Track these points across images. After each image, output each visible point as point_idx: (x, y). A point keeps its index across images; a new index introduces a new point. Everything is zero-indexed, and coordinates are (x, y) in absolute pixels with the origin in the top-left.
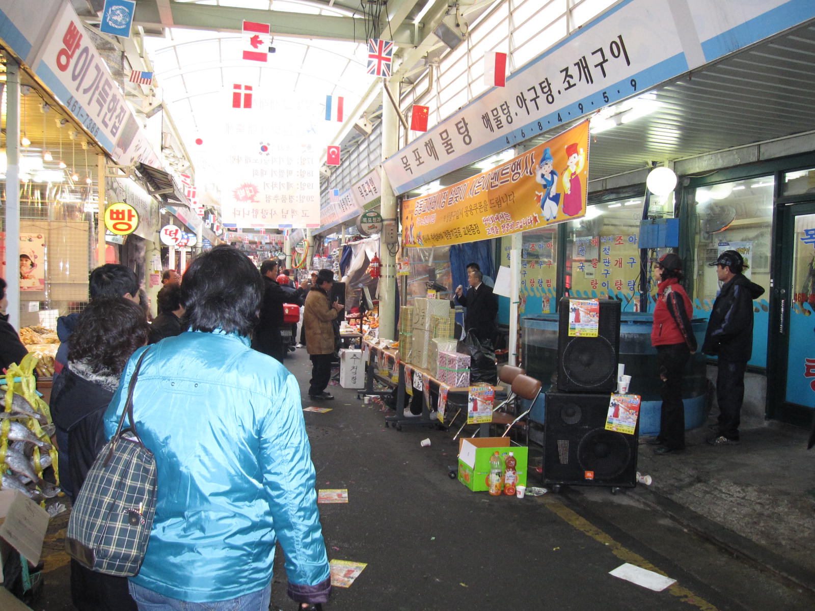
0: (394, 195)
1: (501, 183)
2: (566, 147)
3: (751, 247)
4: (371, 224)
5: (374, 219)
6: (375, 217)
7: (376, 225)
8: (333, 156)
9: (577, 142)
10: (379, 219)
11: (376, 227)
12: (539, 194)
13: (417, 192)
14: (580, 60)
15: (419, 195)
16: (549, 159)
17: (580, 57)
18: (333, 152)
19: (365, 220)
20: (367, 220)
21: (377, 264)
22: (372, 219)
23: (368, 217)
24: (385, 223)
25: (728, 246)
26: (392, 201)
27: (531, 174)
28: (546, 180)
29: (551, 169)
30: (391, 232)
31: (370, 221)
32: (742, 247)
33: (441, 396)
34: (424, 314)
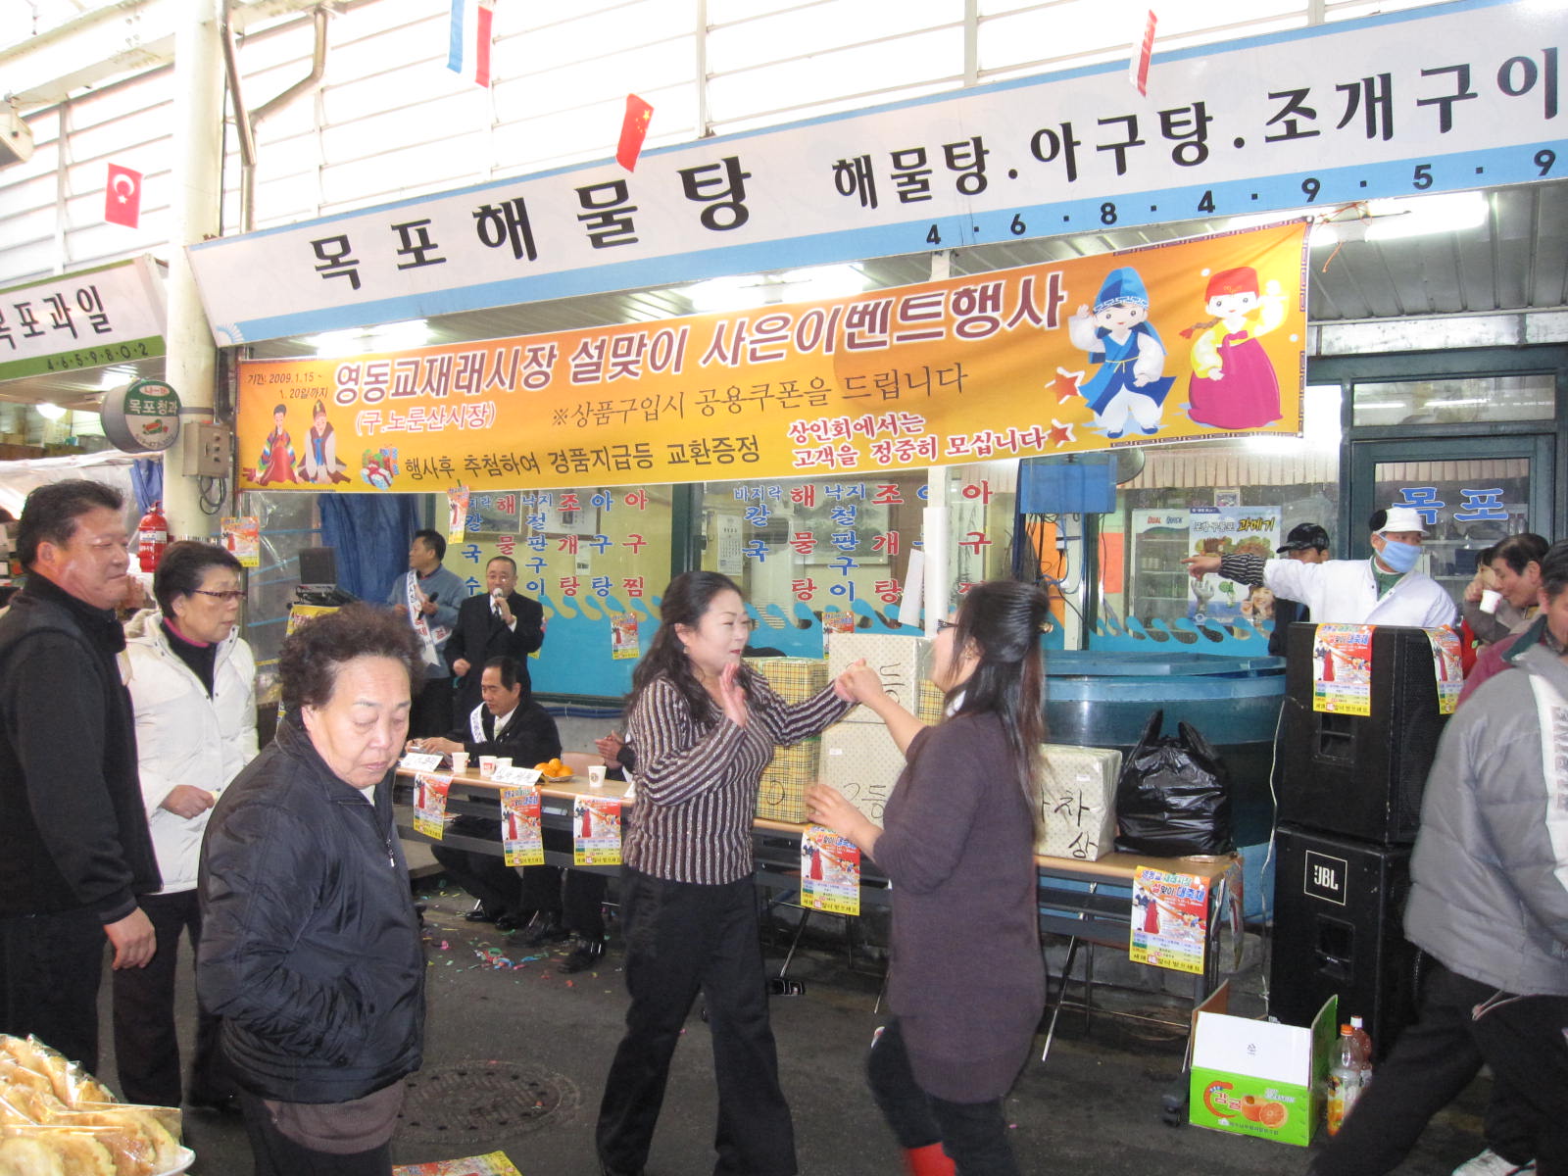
0: (213, 342)
1: (899, 338)
2: (1206, 273)
3: (1278, 517)
4: (152, 420)
5: (161, 404)
6: (164, 398)
7: (167, 421)
8: (122, 199)
9: (1252, 266)
10: (174, 404)
11: (166, 429)
12: (1068, 375)
13: (309, 341)
14: (1369, 82)
16: (1130, 294)
17: (1374, 73)
18: (123, 186)
19: (135, 404)
20: (142, 404)
21: (164, 533)
22: (155, 405)
23: (143, 398)
24: (186, 418)
25: (1217, 515)
26: (204, 361)
27: (1052, 322)
28: (1110, 344)
29: (1141, 317)
30: (216, 445)
31: (149, 408)
32: (1255, 518)
33: (1158, 901)
34: (896, 680)
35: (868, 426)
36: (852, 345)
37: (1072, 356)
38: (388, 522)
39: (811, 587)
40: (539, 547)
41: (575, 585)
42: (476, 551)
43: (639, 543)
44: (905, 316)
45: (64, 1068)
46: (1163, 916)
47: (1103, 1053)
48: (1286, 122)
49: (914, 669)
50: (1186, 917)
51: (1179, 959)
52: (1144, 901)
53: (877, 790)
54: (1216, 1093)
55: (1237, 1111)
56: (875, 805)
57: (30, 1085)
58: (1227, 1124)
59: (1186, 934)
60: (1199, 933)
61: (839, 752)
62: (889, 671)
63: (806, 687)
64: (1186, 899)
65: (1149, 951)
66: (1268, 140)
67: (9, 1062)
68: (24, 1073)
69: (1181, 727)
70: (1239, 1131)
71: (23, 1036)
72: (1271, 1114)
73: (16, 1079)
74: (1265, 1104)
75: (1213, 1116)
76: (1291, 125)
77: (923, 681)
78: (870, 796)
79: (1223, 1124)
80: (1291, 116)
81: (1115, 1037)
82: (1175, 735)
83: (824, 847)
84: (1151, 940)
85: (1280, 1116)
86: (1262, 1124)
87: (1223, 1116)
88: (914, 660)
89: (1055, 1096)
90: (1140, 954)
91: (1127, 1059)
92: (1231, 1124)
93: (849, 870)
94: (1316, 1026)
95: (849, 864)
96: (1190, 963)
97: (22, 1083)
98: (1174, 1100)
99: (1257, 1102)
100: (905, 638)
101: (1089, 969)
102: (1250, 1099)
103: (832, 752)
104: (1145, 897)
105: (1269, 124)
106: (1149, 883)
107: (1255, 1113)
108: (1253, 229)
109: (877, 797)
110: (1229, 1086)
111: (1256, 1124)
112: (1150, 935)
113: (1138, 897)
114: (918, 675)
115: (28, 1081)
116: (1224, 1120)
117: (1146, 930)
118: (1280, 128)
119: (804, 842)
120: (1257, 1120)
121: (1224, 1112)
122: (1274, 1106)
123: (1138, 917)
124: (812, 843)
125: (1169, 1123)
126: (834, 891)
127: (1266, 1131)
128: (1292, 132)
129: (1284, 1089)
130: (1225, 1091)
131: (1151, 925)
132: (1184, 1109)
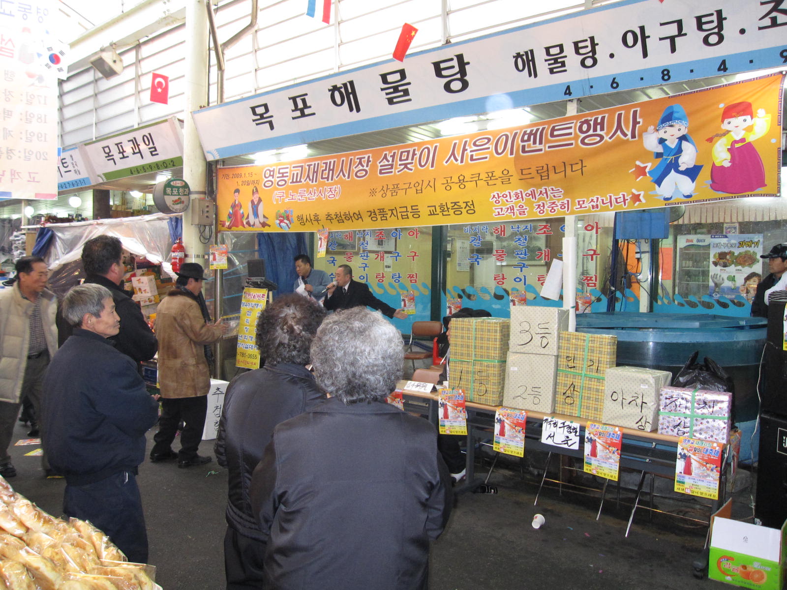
0: (205, 159)
1: (549, 147)
2: (722, 106)
3: (761, 240)
4: (176, 198)
5: (181, 190)
6: (182, 187)
7: (183, 198)
8: (159, 90)
9: (750, 101)
10: (187, 190)
11: (183, 202)
12: (642, 165)
13: (251, 157)
15: (251, 162)
16: (678, 119)
18: (160, 83)
19: (169, 190)
20: (172, 190)
21: (183, 253)
22: (178, 190)
23: (172, 187)
24: (193, 197)
25: (726, 239)
26: (201, 168)
27: (633, 136)
28: (666, 147)
29: (684, 132)
30: (207, 209)
31: (175, 192)
32: (749, 240)
33: (692, 456)
34: (547, 331)
35: (533, 194)
36: (524, 151)
37: (645, 154)
38: (291, 245)
39: (503, 278)
40: (365, 258)
41: (383, 277)
42: (334, 260)
43: (415, 255)
44: (552, 135)
45: (101, 539)
46: (694, 465)
47: (660, 534)
48: (770, 18)
49: (556, 325)
50: (708, 465)
51: (704, 490)
52: (684, 457)
53: (536, 389)
54: (724, 563)
55: (736, 573)
56: (535, 397)
57: (84, 549)
58: (731, 580)
59: (708, 475)
60: (716, 475)
61: (516, 369)
62: (543, 326)
63: (498, 334)
64: (709, 455)
65: (686, 486)
66: (760, 28)
67: (76, 534)
68: (82, 541)
69: (706, 360)
70: (738, 584)
71: (84, 520)
72: (756, 576)
73: (78, 545)
74: (753, 570)
75: (722, 575)
76: (774, 20)
77: (562, 332)
78: (533, 393)
79: (728, 579)
80: (774, 14)
81: (666, 525)
82: (702, 363)
83: (507, 419)
84: (687, 480)
85: (762, 577)
86: (751, 581)
87: (728, 575)
88: (557, 321)
89: (631, 557)
90: (681, 487)
91: (672, 538)
92: (733, 580)
93: (519, 432)
94: (784, 529)
95: (520, 429)
96: (711, 493)
97: (81, 548)
98: (700, 564)
99: (749, 569)
100: (552, 309)
101: (652, 486)
102: (744, 567)
103: (512, 369)
104: (685, 454)
105: (760, 19)
106: (688, 445)
107: (747, 575)
108: (750, 80)
109: (537, 393)
110: (732, 559)
111: (748, 581)
112: (687, 476)
113: (680, 454)
114: (558, 329)
115: (82, 547)
116: (729, 577)
117: (685, 473)
118: (767, 22)
119: (497, 416)
120: (749, 579)
121: (728, 573)
122: (758, 572)
123: (680, 465)
124: (501, 416)
125: (696, 577)
126: (510, 443)
127: (754, 585)
128: (774, 23)
129: (764, 563)
130: (729, 562)
131: (688, 471)
132: (706, 570)
